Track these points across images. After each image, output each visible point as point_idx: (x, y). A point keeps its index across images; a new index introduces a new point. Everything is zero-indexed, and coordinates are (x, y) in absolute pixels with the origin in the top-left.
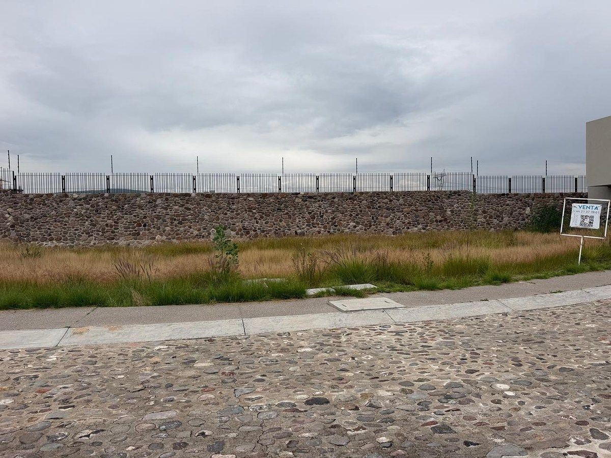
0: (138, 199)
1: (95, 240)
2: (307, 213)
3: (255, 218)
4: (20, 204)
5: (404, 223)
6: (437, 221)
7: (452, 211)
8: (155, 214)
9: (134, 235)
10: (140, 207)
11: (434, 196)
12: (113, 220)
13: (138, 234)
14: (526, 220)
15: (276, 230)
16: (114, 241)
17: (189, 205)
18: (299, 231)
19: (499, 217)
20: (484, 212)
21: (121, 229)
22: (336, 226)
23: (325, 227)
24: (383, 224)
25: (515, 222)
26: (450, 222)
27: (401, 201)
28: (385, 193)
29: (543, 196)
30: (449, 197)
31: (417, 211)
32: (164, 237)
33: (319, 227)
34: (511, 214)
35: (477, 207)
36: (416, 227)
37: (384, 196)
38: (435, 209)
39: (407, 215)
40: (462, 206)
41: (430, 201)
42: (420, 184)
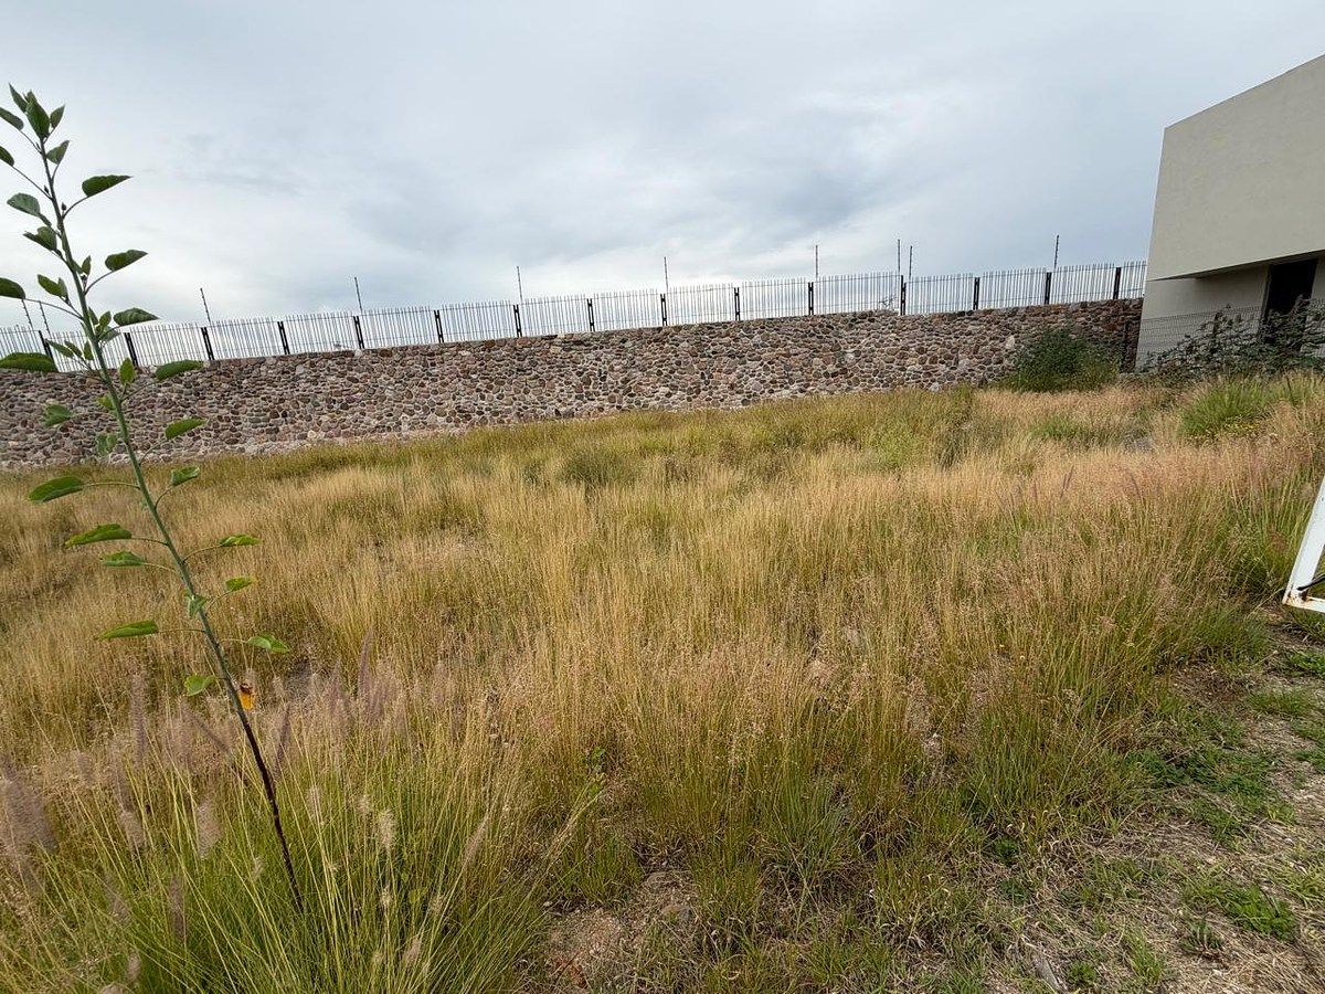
0: (263, 368)
1: (206, 445)
2: (574, 373)
3: (478, 390)
4: (64, 391)
5: (764, 381)
6: (826, 375)
7: (857, 353)
8: (297, 393)
9: (269, 432)
10: (270, 382)
11: (821, 326)
12: (229, 408)
13: (277, 431)
14: (1006, 362)
15: (520, 410)
16: (238, 445)
17: (353, 372)
18: (562, 410)
19: (950, 358)
20: (921, 351)
21: (246, 425)
22: (632, 395)
23: (612, 400)
24: (723, 386)
25: (982, 368)
26: (852, 375)
27: (757, 338)
28: (725, 324)
29: (1046, 311)
30: (851, 326)
31: (788, 355)
32: (322, 435)
33: (599, 400)
34: (976, 352)
35: (907, 341)
36: (787, 388)
37: (723, 331)
38: (824, 351)
39: (770, 366)
40: (877, 341)
41: (813, 335)
42: (794, 305)
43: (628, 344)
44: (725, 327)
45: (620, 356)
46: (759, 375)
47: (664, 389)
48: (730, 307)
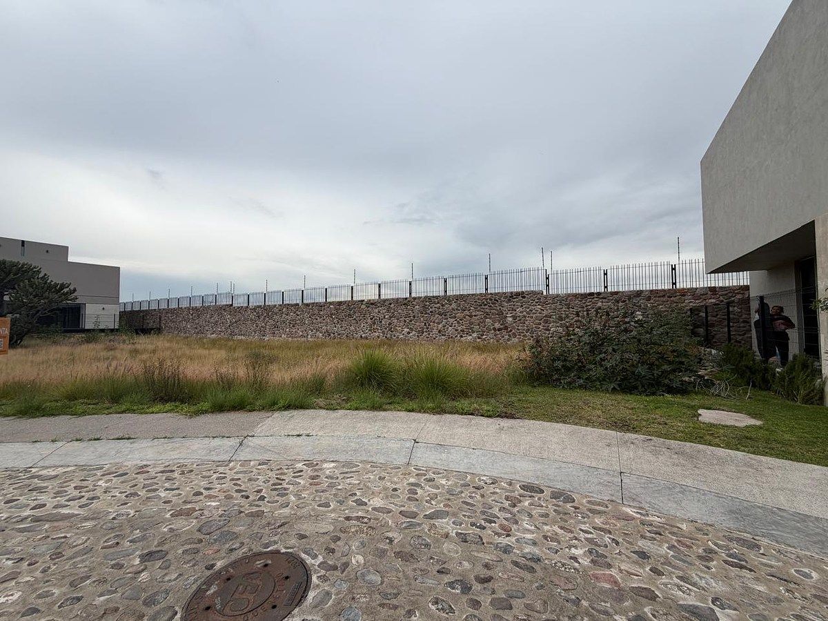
0: (276, 309)
2: (369, 318)
3: (334, 323)
4: (232, 313)
5: (457, 330)
6: (494, 329)
7: (514, 317)
8: (282, 319)
10: (276, 314)
11: (491, 300)
12: (265, 323)
13: (275, 333)
15: (348, 334)
17: (298, 312)
18: (363, 335)
20: (561, 318)
21: (267, 330)
22: (392, 331)
23: (383, 333)
24: (435, 331)
26: (511, 331)
28: (437, 297)
29: (674, 293)
30: (510, 300)
31: (471, 316)
32: (286, 336)
33: (378, 332)
35: (550, 311)
36: (470, 335)
38: (493, 314)
39: (461, 322)
40: (528, 310)
41: (486, 305)
42: (476, 287)
43: (392, 305)
44: (437, 299)
45: (388, 311)
46: (455, 326)
47: (406, 330)
48: (442, 288)
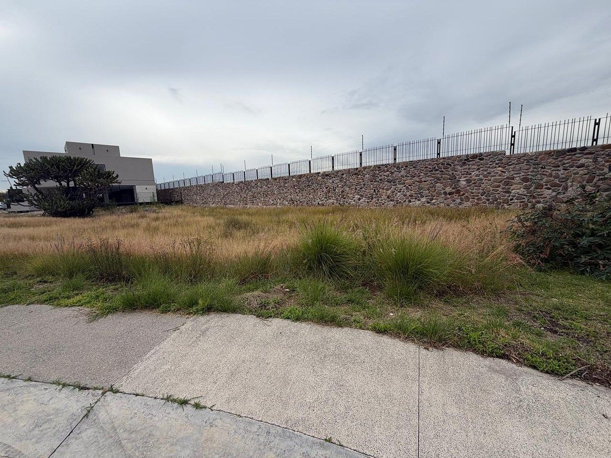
0: (253, 183)
2: (325, 188)
3: (297, 193)
4: (224, 188)
5: (405, 195)
6: (445, 193)
7: (468, 181)
8: (258, 191)
10: (253, 188)
11: (443, 164)
12: (246, 195)
13: (253, 202)
15: (308, 201)
17: (269, 185)
20: (525, 180)
21: (248, 200)
22: (344, 198)
23: (337, 200)
24: (384, 197)
26: (464, 194)
27: (403, 173)
28: (386, 165)
30: (464, 163)
31: (421, 182)
35: (513, 173)
36: (419, 200)
37: (386, 169)
38: (444, 179)
39: (410, 187)
41: (437, 170)
42: (427, 151)
43: (344, 176)
44: (387, 167)
45: (341, 181)
46: (404, 192)
47: (357, 196)
48: (391, 156)
